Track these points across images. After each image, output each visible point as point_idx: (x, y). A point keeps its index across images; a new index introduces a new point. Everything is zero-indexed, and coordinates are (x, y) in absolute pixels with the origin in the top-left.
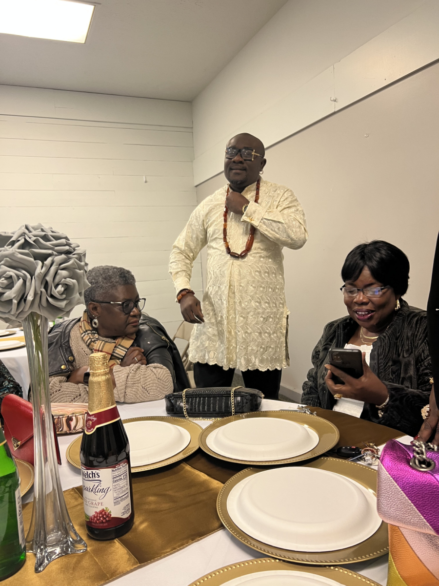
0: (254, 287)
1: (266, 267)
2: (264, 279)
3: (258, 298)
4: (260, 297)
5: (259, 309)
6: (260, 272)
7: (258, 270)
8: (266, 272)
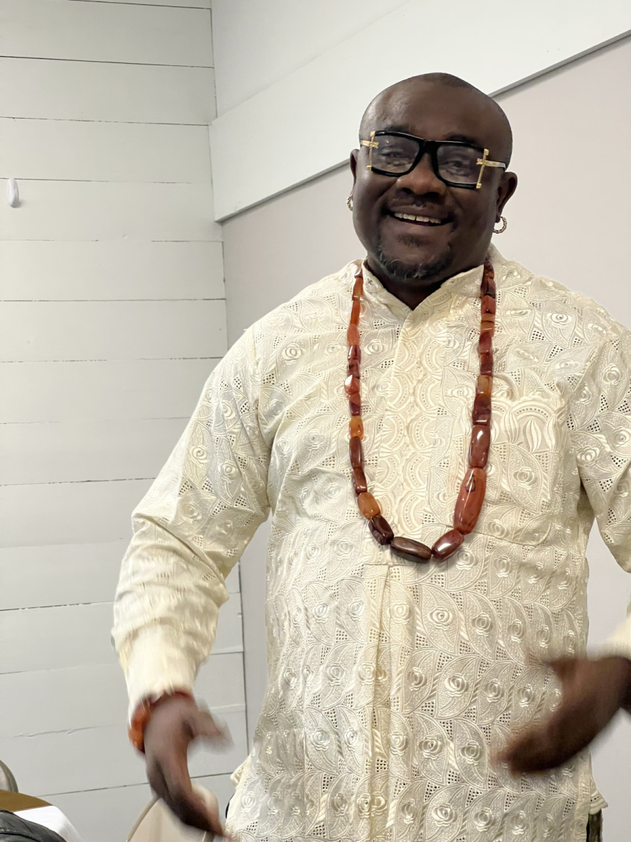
0: (463, 687)
1: (517, 609)
2: (505, 656)
3: (476, 734)
4: (481, 732)
5: (475, 780)
6: (490, 627)
7: (486, 616)
8: (513, 628)
